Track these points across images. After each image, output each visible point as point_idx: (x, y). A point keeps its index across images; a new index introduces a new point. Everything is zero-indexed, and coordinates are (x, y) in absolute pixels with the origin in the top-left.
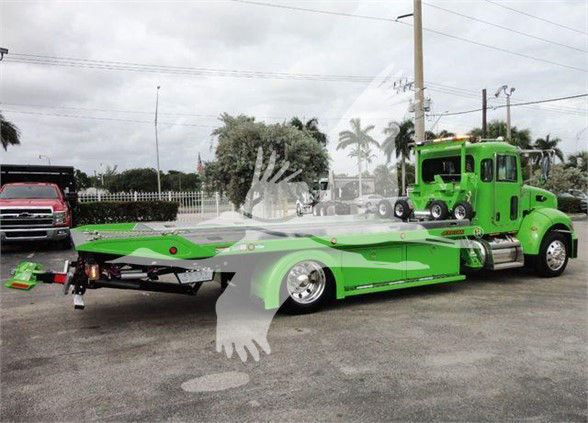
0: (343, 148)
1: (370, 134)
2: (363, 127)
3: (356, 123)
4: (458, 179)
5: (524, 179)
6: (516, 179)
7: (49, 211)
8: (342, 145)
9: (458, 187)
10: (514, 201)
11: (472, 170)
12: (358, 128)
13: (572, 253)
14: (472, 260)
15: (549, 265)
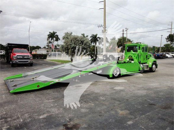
1: (87, 37)
4: (137, 51)
5: (148, 52)
6: (147, 52)
7: (29, 56)
9: (137, 53)
10: (147, 56)
11: (140, 49)
12: (84, 36)
13: (156, 67)
14: (140, 68)
15: (153, 70)
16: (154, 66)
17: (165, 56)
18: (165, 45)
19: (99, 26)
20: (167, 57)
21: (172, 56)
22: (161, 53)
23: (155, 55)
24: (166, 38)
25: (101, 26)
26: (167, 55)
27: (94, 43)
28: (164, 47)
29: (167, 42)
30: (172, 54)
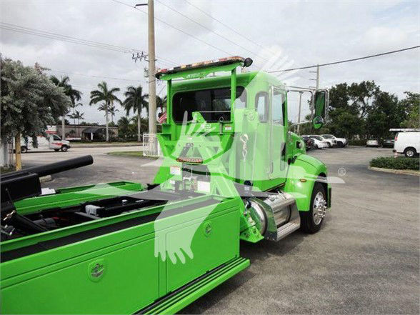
0: (95, 103)
1: (114, 94)
2: (109, 89)
3: (104, 86)
8: (94, 101)
12: (105, 90)
13: (328, 203)
14: (251, 231)
15: (314, 220)
17: (312, 144)
19: (136, 56)
20: (317, 147)
24: (309, 101)
25: (140, 55)
26: (317, 142)
27: (135, 110)
30: (327, 138)
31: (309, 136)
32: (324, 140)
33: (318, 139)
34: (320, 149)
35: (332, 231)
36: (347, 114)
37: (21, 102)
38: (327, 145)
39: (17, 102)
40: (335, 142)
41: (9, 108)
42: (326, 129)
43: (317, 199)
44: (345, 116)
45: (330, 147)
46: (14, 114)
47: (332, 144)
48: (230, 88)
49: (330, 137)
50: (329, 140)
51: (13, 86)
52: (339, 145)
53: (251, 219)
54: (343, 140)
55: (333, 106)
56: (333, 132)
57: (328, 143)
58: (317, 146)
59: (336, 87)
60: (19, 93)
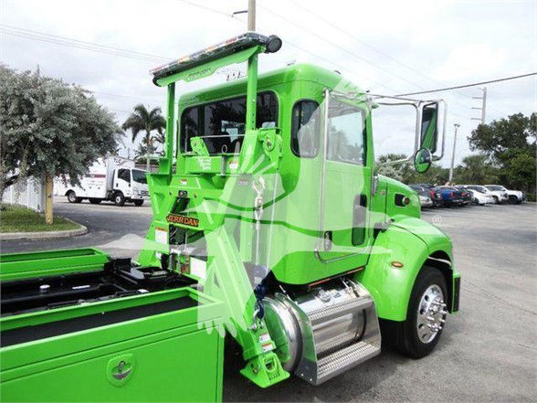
14: (262, 363)
15: (420, 336)
16: (432, 298)
17: (469, 199)
18: (465, 161)
20: (476, 203)
21: (494, 196)
22: (456, 187)
23: (435, 195)
24: (468, 138)
26: (476, 195)
28: (464, 165)
29: (473, 149)
30: (493, 189)
31: (466, 186)
32: (489, 193)
33: (480, 191)
34: (482, 205)
35: (456, 357)
36: (525, 157)
37: (52, 132)
38: (492, 200)
39: (46, 132)
40: (506, 195)
41: (36, 139)
42: (493, 177)
43: (427, 298)
44: (523, 160)
45: (498, 203)
46: (43, 146)
47: (500, 198)
48: (245, 97)
49: (498, 189)
50: (497, 193)
51: (41, 111)
52: (513, 201)
53: (267, 338)
54: (519, 194)
55: (504, 146)
56: (504, 181)
57: (495, 197)
58: (477, 201)
59: (508, 120)
60: (48, 120)
